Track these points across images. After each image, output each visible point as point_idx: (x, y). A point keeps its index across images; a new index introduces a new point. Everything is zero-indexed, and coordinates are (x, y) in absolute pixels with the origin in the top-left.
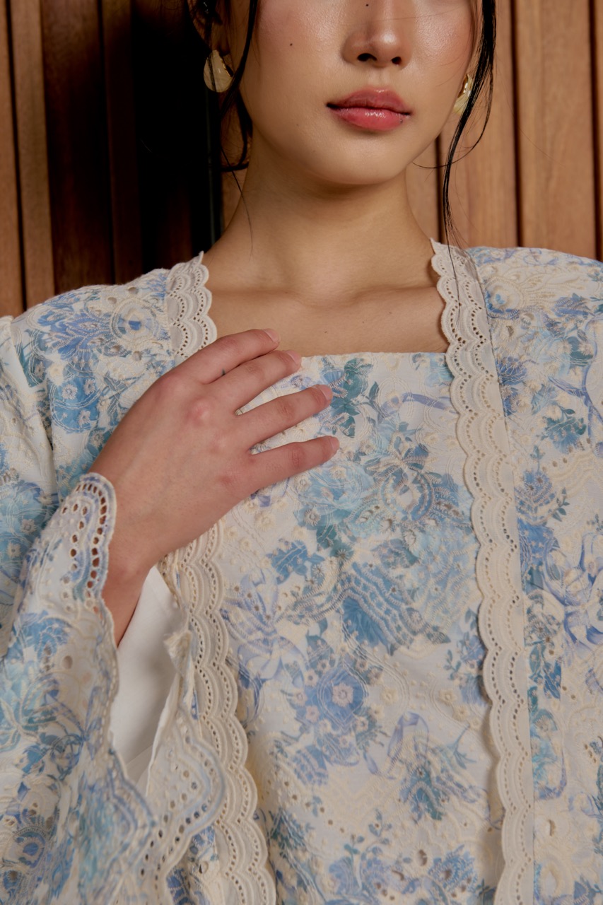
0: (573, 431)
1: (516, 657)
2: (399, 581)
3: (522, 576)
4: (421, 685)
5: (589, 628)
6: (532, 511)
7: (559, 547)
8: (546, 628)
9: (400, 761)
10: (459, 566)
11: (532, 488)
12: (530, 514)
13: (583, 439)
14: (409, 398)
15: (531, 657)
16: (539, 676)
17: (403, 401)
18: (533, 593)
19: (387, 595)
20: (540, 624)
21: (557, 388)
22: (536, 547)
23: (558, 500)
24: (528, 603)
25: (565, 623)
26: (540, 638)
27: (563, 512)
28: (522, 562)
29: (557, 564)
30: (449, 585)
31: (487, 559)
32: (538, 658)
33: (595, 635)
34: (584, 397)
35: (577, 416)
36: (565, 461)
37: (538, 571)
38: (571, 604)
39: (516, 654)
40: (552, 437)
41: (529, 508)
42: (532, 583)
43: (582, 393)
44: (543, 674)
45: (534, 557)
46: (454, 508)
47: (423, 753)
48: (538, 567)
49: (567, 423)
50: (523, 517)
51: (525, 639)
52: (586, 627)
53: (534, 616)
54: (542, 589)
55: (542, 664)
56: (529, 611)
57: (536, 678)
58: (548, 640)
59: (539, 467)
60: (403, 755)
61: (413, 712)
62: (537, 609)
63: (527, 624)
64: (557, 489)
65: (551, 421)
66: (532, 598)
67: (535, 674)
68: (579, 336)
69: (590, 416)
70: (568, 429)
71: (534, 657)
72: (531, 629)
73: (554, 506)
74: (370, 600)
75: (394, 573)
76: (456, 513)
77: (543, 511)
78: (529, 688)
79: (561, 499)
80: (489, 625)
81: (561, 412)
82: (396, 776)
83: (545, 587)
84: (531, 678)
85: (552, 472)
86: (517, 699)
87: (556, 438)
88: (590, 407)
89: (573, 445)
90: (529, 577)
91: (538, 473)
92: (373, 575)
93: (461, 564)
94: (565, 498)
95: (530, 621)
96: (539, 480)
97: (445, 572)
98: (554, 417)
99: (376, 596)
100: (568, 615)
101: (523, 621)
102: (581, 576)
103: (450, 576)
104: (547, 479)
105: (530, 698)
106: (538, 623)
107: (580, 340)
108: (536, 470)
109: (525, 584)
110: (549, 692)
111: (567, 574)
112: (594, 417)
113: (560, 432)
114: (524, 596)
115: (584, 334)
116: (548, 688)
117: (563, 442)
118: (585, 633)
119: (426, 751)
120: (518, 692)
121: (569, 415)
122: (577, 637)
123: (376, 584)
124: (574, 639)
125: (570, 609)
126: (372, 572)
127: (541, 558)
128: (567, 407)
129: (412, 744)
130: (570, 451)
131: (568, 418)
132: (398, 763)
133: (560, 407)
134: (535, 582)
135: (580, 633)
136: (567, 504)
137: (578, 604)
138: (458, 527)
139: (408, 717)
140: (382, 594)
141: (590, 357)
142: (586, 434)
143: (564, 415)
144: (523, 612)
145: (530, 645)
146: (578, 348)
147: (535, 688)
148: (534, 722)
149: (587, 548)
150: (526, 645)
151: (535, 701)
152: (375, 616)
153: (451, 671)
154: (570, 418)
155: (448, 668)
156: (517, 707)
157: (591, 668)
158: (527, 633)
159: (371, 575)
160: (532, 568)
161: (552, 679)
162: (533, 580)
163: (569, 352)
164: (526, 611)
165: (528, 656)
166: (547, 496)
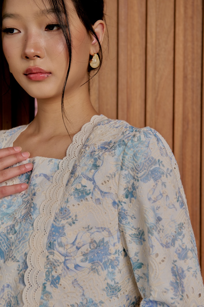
0: (84, 194)
1: (39, 272)
2: (10, 239)
3: (47, 244)
4: (9, 275)
5: (75, 264)
6: (58, 222)
7: (66, 236)
8: (53, 263)
9: (3, 299)
10: (25, 237)
11: (61, 213)
12: (57, 222)
13: (89, 197)
14: (41, 175)
15: (46, 273)
16: (48, 279)
17: (39, 176)
18: (50, 251)
19: (7, 243)
20: (51, 262)
21: (83, 177)
22: (54, 234)
23: (72, 219)
24: (47, 254)
25: (64, 263)
26: (50, 266)
27: (74, 223)
28: (48, 239)
29: (62, 241)
30: (21, 243)
31: (34, 236)
32: (49, 273)
33: (78, 267)
34: (93, 181)
35: (87, 188)
36: (79, 205)
37: (53, 243)
38: (67, 256)
39: (40, 271)
40: (74, 195)
41: (58, 220)
42: (50, 247)
43: (92, 180)
44: (50, 279)
45: (53, 238)
46: (32, 216)
47: (10, 297)
48: (53, 242)
49: (82, 190)
50: (54, 223)
51: (45, 266)
52: (74, 264)
53: (49, 259)
54: (54, 250)
55: (51, 276)
56: (47, 257)
57: (47, 279)
58: (55, 268)
59: (66, 206)
60: (4, 297)
61: (7, 283)
62: (51, 257)
63: (46, 261)
64: (72, 214)
65: (76, 189)
66: (49, 253)
67: (47, 278)
68: (98, 157)
69: (94, 189)
70: (82, 193)
71: (47, 273)
72: (47, 263)
73: (70, 220)
74: (2, 244)
75: (9, 236)
76: (31, 218)
77: (64, 222)
78: (43, 283)
79: (74, 219)
80: (30, 259)
81: (81, 186)
82: (2, 303)
83: (55, 249)
84: (45, 279)
85: (71, 208)
86: (37, 286)
87: (76, 196)
88: (95, 185)
89: (83, 199)
90: (49, 245)
91: (66, 208)
92: (4, 236)
93: (26, 236)
94: (76, 218)
95: (47, 260)
96: (66, 211)
97: (21, 238)
98: (78, 188)
99: (4, 243)
100: (66, 260)
101: (45, 260)
102: (72, 247)
103: (22, 240)
104: (69, 211)
105: (43, 286)
106: (50, 262)
107: (98, 159)
108: (65, 207)
109: (47, 247)
110: (52, 285)
111: (67, 245)
112: (96, 189)
113: (79, 194)
114: (46, 251)
115: (100, 157)
116: (52, 284)
117: (78, 198)
118: (74, 266)
119: (11, 297)
120: (38, 284)
121: (84, 188)
122: (69, 267)
123: (4, 239)
124: (68, 268)
125: (67, 258)
126: (3, 235)
127: (56, 239)
128: (84, 184)
129: (7, 294)
130: (82, 201)
131: (83, 189)
132: (2, 299)
133: (81, 184)
134: (51, 247)
135: (71, 266)
136: (77, 220)
137: (71, 256)
138: (30, 223)
139: (6, 285)
140: (6, 243)
141: (99, 166)
142: (90, 195)
143: (82, 187)
144: (45, 257)
145: (46, 268)
146: (96, 162)
147: (46, 283)
148: (43, 294)
149: (79, 237)
150: (44, 268)
151: (45, 287)
152: (3, 250)
153: (19, 271)
154: (84, 189)
155: (18, 270)
156: (36, 289)
157: (76, 278)
158: (45, 264)
159: (3, 236)
160: (51, 242)
161: (54, 281)
162: (50, 246)
163: (92, 164)
164: (46, 256)
165: (45, 272)
166: (68, 217)
